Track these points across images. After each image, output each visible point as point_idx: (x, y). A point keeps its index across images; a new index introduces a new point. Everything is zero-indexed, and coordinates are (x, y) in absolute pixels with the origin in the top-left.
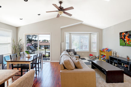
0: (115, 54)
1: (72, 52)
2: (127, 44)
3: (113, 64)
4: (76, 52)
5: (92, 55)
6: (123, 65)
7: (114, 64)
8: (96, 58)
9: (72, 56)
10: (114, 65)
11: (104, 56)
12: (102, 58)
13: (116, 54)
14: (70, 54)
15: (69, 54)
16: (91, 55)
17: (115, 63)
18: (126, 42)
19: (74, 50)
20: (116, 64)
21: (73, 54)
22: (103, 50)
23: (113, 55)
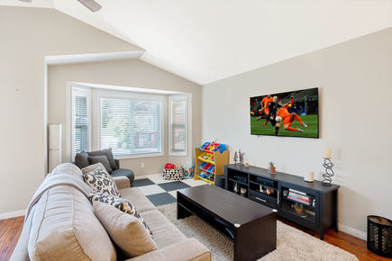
0: (238, 159)
1: (99, 167)
2: (280, 130)
3: (235, 189)
4: (117, 162)
5: (173, 167)
6: (261, 191)
7: (239, 189)
8: (184, 174)
9: (100, 183)
10: (239, 193)
11: (209, 165)
12: (202, 173)
13: (241, 160)
14: (91, 178)
15: (85, 179)
16: (169, 166)
17: (240, 186)
18: (277, 125)
19: (108, 154)
20: (245, 187)
21: (105, 176)
22: (206, 147)
23: (234, 162)
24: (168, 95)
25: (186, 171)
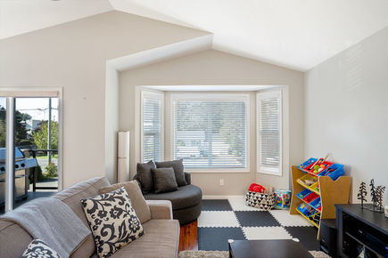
0: (369, 197)
4: (187, 176)
5: (260, 189)
8: (276, 203)
11: (314, 196)
12: (302, 206)
13: (375, 199)
22: (309, 166)
23: (359, 202)
24: (256, 92)
25: (280, 199)
